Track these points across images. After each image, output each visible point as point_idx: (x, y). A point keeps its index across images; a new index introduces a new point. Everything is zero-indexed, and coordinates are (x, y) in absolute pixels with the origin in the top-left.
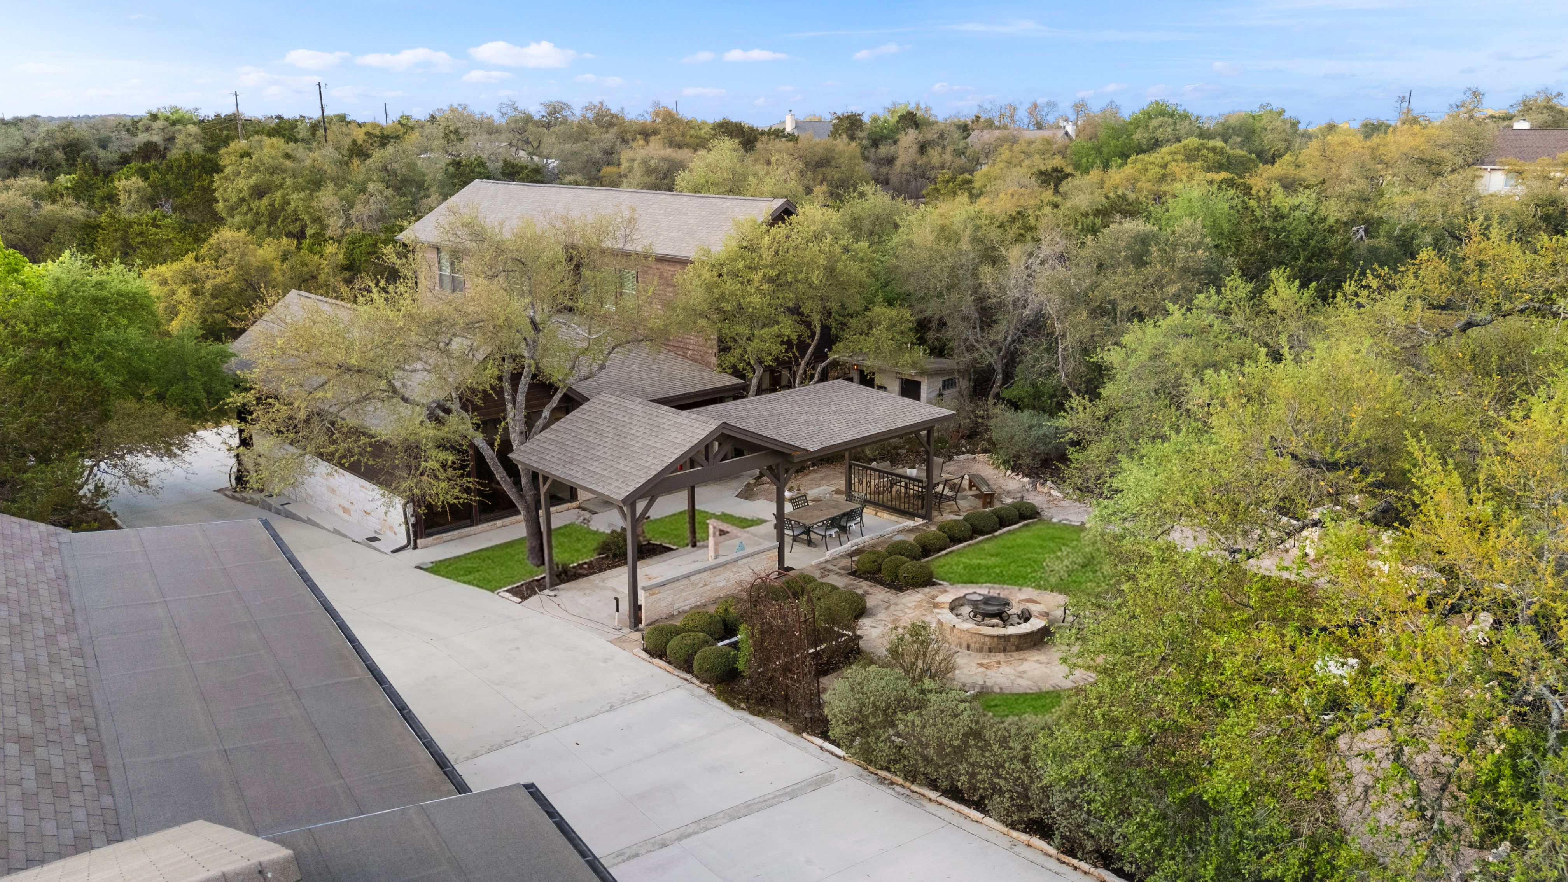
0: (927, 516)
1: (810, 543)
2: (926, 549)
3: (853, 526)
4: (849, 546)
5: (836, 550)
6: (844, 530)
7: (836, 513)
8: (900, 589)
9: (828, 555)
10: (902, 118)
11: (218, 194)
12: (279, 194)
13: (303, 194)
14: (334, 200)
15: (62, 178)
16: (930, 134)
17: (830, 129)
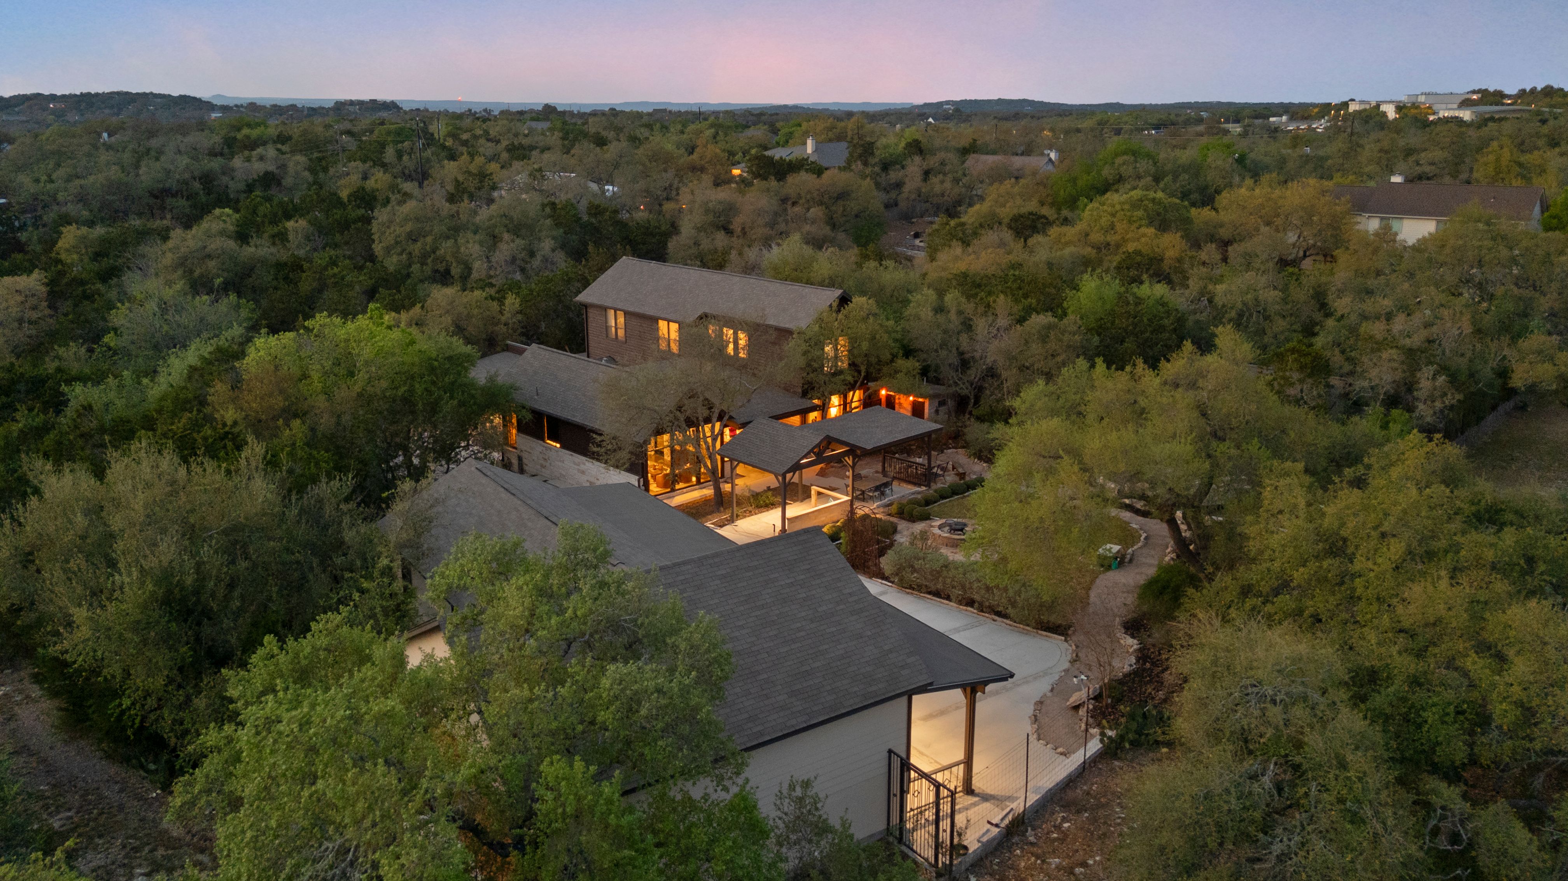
0: (928, 486)
2: (928, 502)
3: (888, 491)
4: (886, 501)
5: (881, 503)
6: (883, 493)
7: (878, 483)
8: (914, 522)
9: (876, 505)
10: (909, 145)
11: (375, 237)
12: (429, 239)
13: (450, 243)
14: (477, 247)
15: (217, 211)
16: (933, 162)
17: (846, 154)
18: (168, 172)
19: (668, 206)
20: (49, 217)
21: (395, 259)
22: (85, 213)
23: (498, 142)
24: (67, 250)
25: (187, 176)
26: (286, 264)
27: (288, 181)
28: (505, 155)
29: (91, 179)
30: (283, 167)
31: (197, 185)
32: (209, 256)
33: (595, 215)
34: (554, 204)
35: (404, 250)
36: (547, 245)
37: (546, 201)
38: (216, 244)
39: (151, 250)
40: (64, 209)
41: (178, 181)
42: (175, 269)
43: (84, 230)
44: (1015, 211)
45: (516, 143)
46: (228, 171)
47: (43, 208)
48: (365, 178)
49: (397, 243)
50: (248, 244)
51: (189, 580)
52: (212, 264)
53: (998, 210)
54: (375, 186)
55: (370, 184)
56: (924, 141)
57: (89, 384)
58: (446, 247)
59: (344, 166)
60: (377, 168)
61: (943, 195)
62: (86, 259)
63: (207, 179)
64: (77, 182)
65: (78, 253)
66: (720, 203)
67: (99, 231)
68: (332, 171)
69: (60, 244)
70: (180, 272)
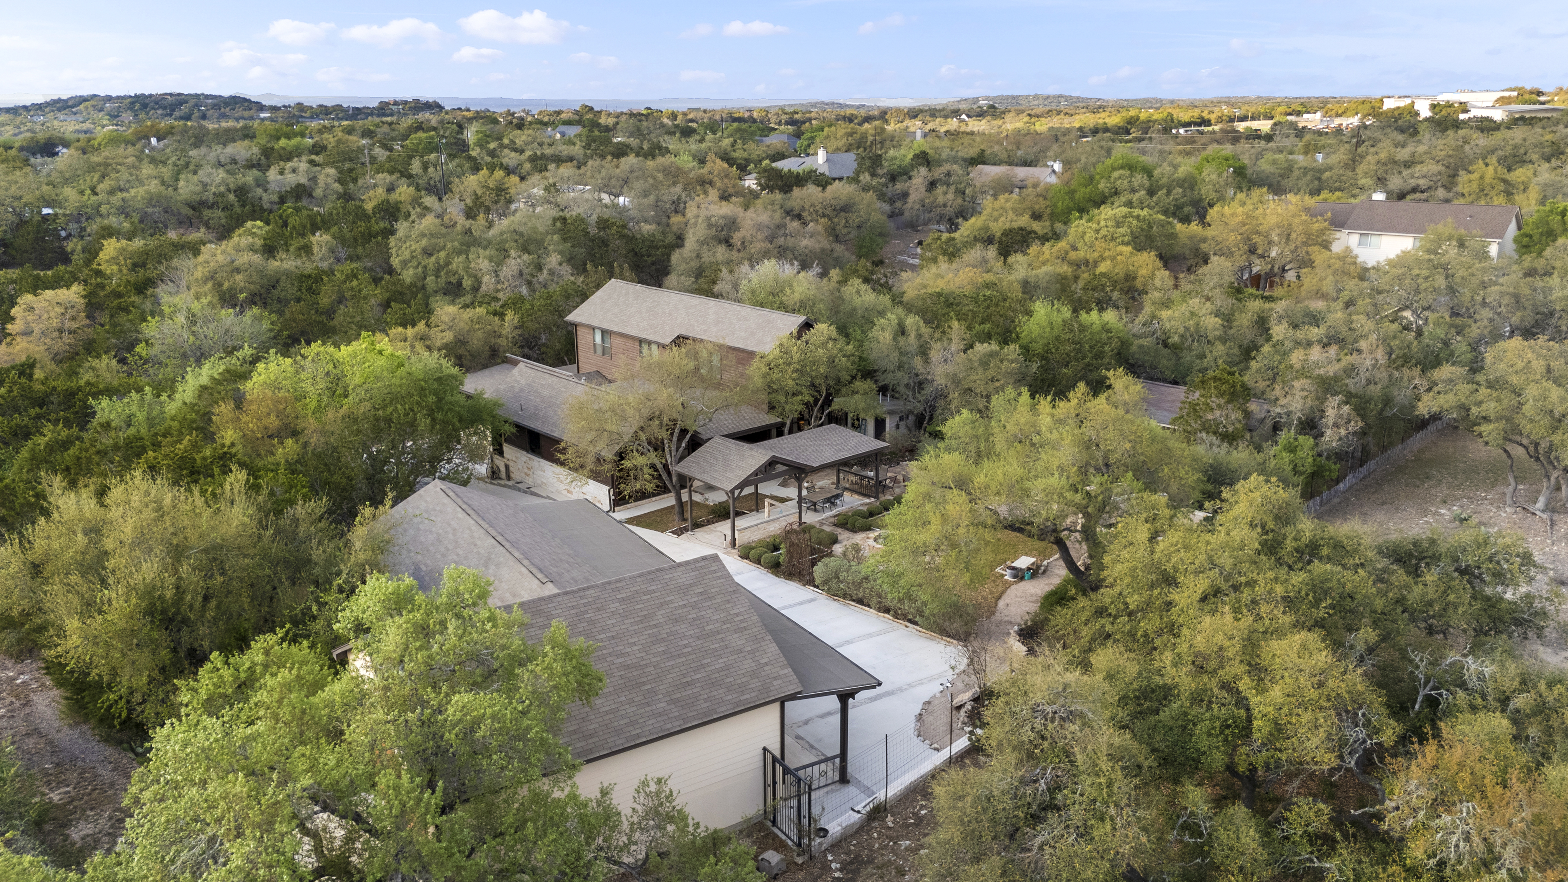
0: (877, 497)
1: (815, 510)
2: (871, 514)
3: (838, 502)
4: (835, 512)
5: (829, 514)
6: (833, 504)
7: (829, 495)
8: (856, 532)
9: (824, 516)
10: (916, 156)
11: (393, 251)
12: (442, 254)
13: (462, 258)
14: (486, 262)
15: (249, 224)
16: (938, 172)
17: (855, 165)
18: (205, 185)
19: (676, 219)
20: (93, 227)
21: (411, 272)
22: (126, 225)
23: (522, 152)
24: (107, 261)
25: (222, 189)
26: (310, 276)
27: (318, 192)
28: (527, 166)
29: (133, 192)
30: (314, 179)
31: (232, 197)
32: (238, 270)
33: (604, 228)
34: (565, 219)
35: (419, 264)
36: (553, 260)
37: (558, 215)
38: (245, 258)
39: (183, 263)
40: (106, 222)
41: (214, 194)
42: (206, 281)
43: (124, 242)
44: (1008, 226)
45: (539, 153)
46: (262, 183)
47: (87, 219)
48: (391, 189)
49: (413, 257)
50: (274, 257)
51: (169, 594)
52: (239, 278)
53: (991, 224)
54: (399, 199)
55: (394, 197)
56: (931, 152)
57: (115, 398)
58: (457, 262)
59: (372, 177)
60: (404, 180)
61: (945, 205)
62: (125, 271)
63: (241, 192)
64: (120, 195)
65: (117, 264)
66: (723, 217)
67: (138, 243)
68: (360, 182)
69: (101, 254)
70: (210, 285)
